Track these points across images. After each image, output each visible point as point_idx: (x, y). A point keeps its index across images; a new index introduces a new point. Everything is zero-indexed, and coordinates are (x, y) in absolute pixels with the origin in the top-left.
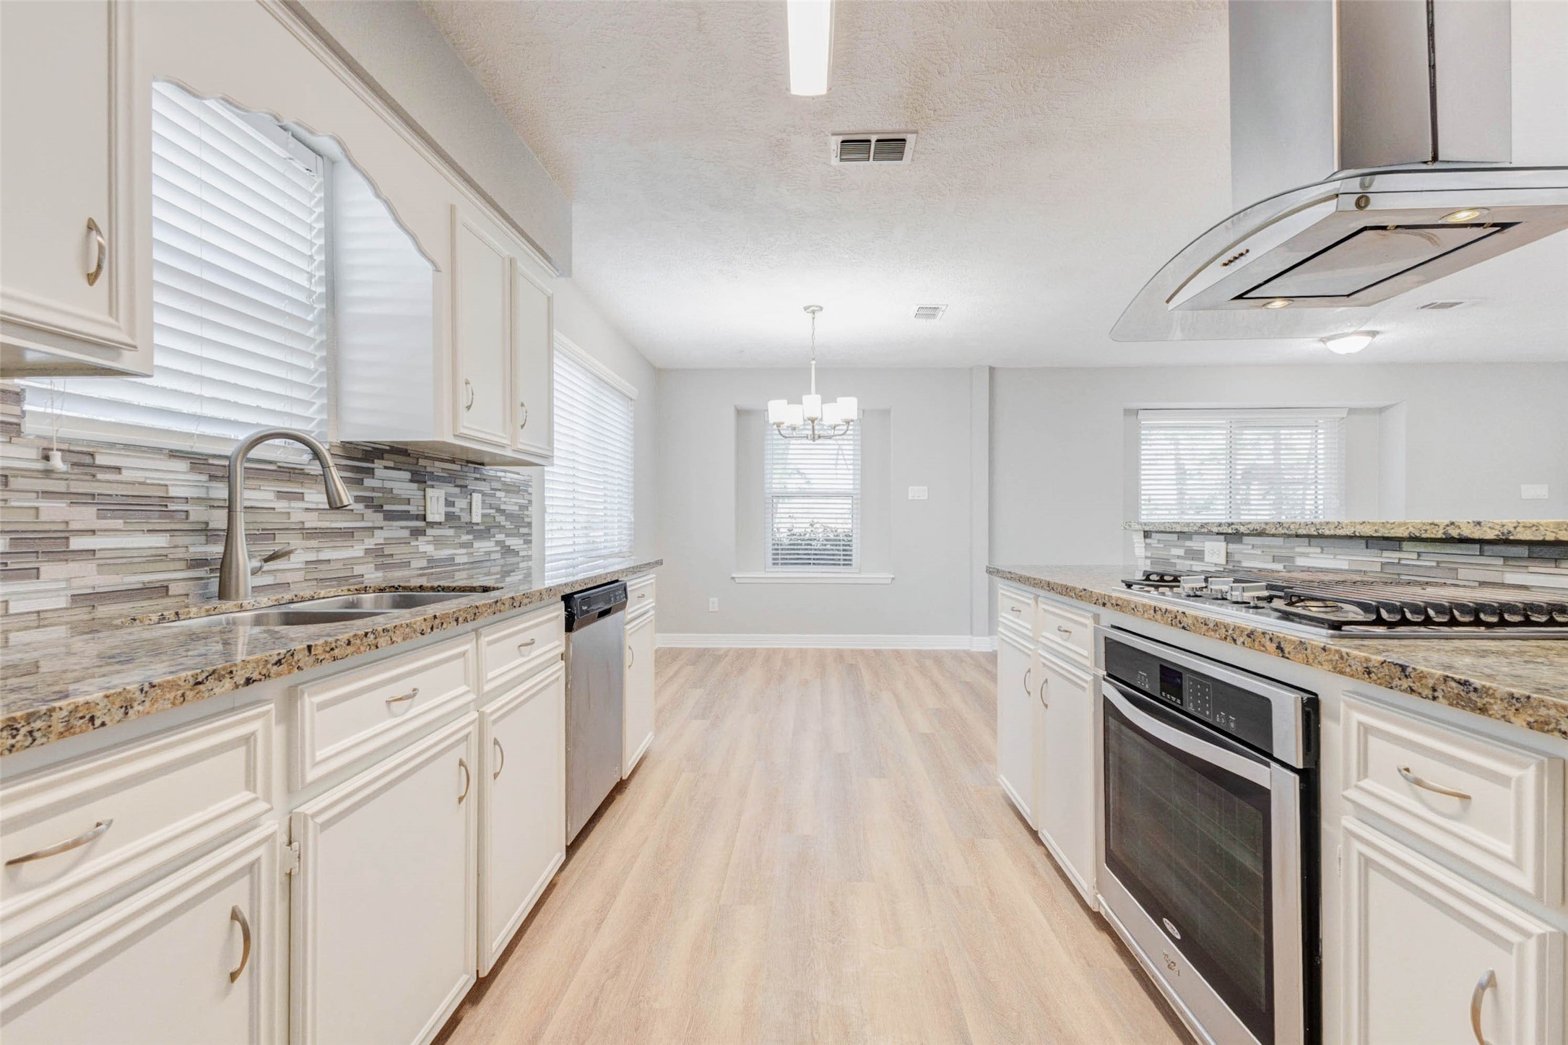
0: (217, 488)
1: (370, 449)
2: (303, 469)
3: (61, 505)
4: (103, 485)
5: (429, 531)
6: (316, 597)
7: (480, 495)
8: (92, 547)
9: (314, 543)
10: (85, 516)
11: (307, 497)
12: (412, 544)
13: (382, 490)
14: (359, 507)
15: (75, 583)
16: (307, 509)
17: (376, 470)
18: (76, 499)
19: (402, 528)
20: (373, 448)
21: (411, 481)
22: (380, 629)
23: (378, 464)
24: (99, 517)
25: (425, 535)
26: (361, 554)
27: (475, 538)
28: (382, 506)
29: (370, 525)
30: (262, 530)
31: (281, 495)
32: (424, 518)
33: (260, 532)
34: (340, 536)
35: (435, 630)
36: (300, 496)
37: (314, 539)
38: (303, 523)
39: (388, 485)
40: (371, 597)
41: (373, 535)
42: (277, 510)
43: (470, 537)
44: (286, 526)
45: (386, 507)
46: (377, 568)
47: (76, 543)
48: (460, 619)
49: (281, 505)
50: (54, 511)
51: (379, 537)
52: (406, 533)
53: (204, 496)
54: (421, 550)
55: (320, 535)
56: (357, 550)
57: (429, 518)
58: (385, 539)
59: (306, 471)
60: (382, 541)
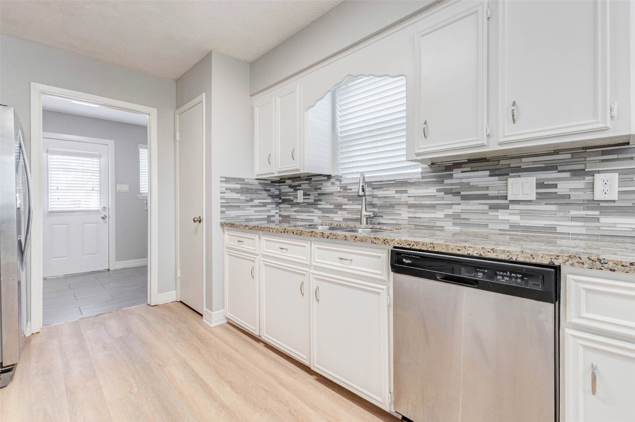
0: (376, 191)
1: (452, 164)
2: (407, 181)
3: (341, 198)
4: (349, 193)
5: (511, 207)
6: (382, 229)
7: (617, 175)
8: (346, 208)
9: (413, 210)
10: (345, 201)
11: (409, 192)
12: (490, 214)
13: (461, 184)
14: (442, 194)
15: (344, 215)
16: (409, 196)
17: (454, 174)
18: (344, 197)
19: (480, 204)
20: (453, 163)
21: (490, 176)
22: (270, 227)
23: (455, 171)
24: (348, 201)
25: (508, 209)
26: (443, 216)
27: (602, 213)
28: (460, 193)
29: (451, 202)
30: (390, 204)
31: (397, 192)
32: (506, 198)
33: (389, 205)
34: (427, 208)
35: (285, 233)
36: (406, 192)
37: (413, 208)
38: (407, 202)
39: (465, 181)
40: (369, 230)
41: (452, 207)
42: (395, 197)
43: (597, 213)
44: (399, 203)
45: (462, 193)
46: (454, 224)
47: (344, 207)
48: (294, 233)
49: (398, 195)
50: (341, 200)
51: (457, 209)
52: (486, 207)
53: (371, 194)
54: (500, 218)
55: (415, 207)
56: (440, 214)
57: (509, 198)
58: (462, 210)
59: (409, 182)
60: (460, 211)
